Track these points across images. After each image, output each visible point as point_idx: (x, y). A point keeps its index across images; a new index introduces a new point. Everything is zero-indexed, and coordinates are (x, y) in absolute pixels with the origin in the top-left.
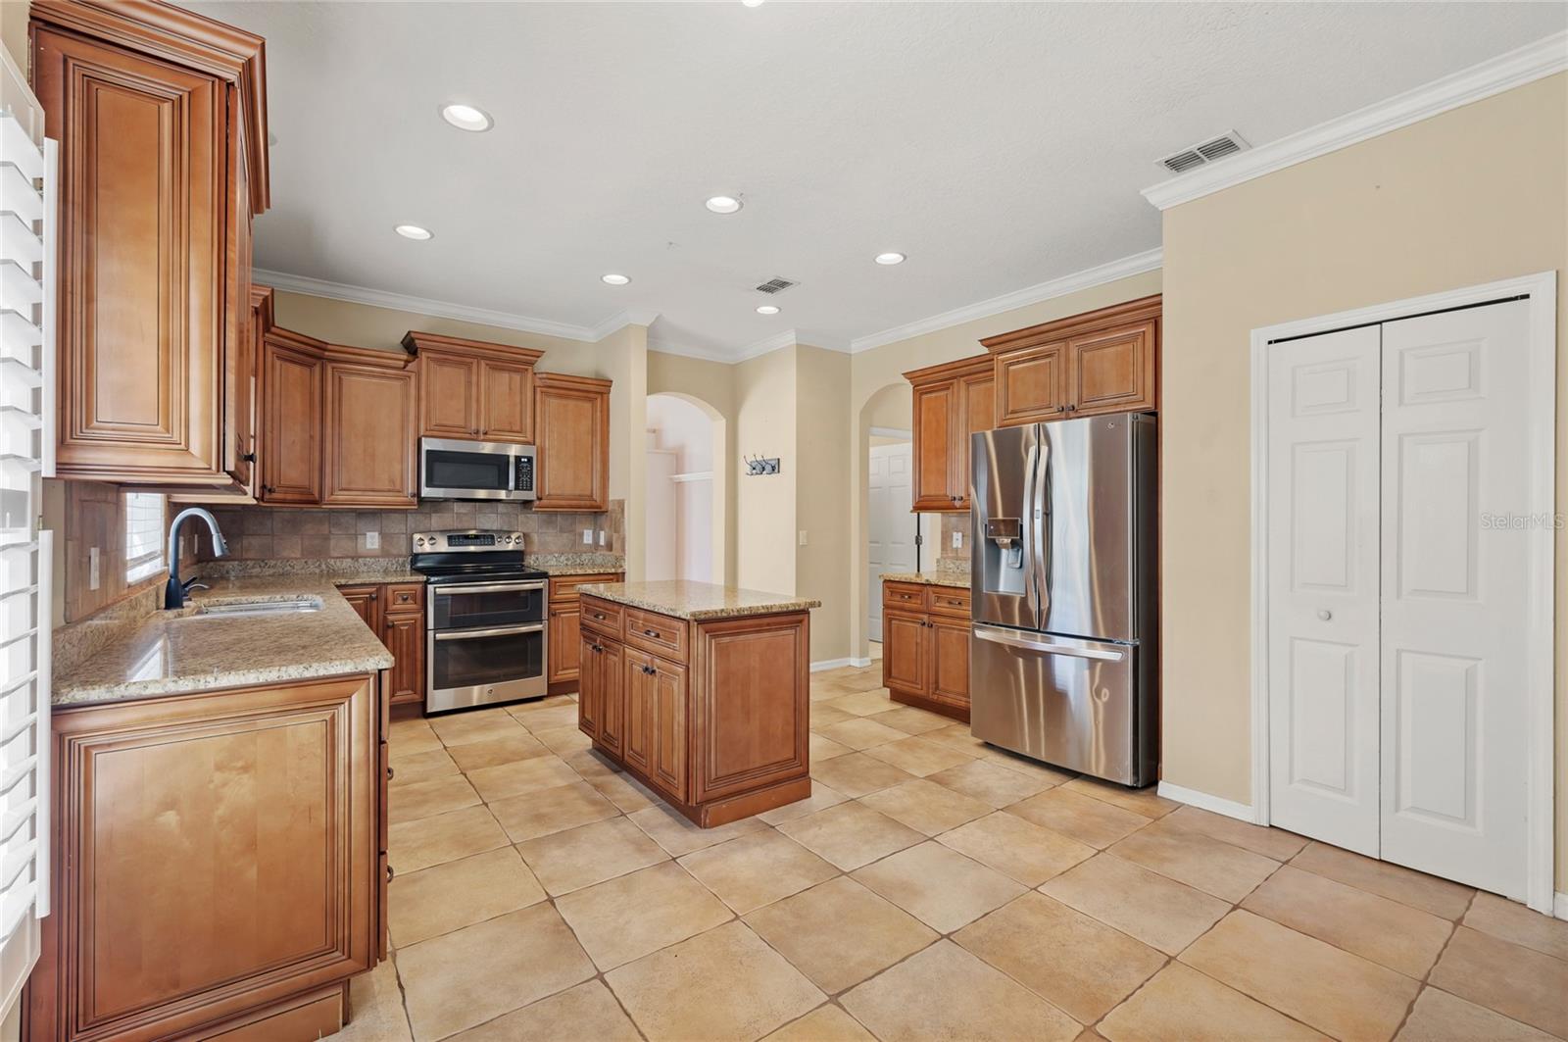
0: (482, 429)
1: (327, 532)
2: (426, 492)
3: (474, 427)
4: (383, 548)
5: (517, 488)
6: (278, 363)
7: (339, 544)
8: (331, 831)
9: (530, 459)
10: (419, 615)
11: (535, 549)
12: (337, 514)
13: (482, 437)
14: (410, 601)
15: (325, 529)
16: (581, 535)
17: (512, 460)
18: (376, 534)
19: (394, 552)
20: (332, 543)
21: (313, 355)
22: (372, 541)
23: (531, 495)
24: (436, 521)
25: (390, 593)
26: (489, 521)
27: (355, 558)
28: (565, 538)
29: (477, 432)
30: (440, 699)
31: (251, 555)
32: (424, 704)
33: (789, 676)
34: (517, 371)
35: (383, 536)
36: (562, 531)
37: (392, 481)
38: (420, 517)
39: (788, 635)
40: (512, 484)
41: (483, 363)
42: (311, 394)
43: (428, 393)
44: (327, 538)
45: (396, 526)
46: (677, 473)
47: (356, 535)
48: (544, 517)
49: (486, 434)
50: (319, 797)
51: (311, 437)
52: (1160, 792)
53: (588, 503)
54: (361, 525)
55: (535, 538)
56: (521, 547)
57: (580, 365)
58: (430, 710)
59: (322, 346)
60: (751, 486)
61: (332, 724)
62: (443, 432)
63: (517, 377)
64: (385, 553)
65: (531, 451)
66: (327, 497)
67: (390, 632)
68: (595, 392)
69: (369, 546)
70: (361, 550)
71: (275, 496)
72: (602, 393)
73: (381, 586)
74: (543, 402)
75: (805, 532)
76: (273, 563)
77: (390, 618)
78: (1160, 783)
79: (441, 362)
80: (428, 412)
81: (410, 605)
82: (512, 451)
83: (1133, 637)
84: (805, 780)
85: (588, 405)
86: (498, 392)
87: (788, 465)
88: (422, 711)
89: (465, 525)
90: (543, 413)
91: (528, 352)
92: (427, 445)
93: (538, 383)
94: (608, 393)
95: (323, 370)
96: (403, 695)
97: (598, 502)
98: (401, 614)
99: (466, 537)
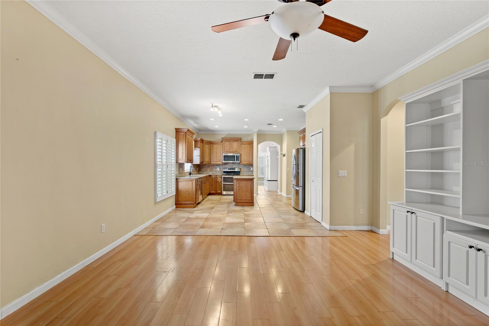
0: (232, 151)
2: (223, 162)
3: (231, 151)
5: (236, 161)
6: (204, 145)
7: (214, 169)
8: (192, 192)
9: (239, 156)
10: (221, 180)
11: (242, 171)
12: (213, 165)
13: (232, 153)
14: (220, 178)
15: (212, 167)
16: (250, 169)
17: (236, 156)
19: (221, 171)
21: (211, 143)
22: (218, 169)
23: (239, 162)
24: (227, 166)
25: (218, 176)
26: (234, 166)
27: (216, 172)
28: (248, 169)
30: (224, 193)
31: (204, 171)
32: (222, 193)
33: (250, 188)
34: (237, 141)
35: (219, 168)
36: (247, 168)
37: (219, 160)
38: (224, 166)
39: (250, 182)
41: (232, 141)
42: (209, 148)
43: (224, 147)
44: (212, 169)
45: (221, 167)
48: (243, 165)
50: (191, 188)
51: (209, 154)
52: (305, 212)
53: (249, 163)
54: (217, 167)
55: (242, 169)
56: (239, 171)
57: (249, 139)
58: (223, 194)
59: (210, 141)
60: (283, 158)
61: (192, 183)
62: (226, 152)
63: (237, 142)
64: (220, 171)
65: (239, 154)
66: (211, 163)
68: (251, 143)
70: (217, 171)
72: (252, 143)
73: (216, 175)
74: (242, 146)
75: (289, 168)
78: (305, 211)
79: (226, 141)
80: (224, 149)
82: (236, 155)
83: (301, 185)
84: (252, 204)
85: (249, 146)
86: (235, 145)
87: (286, 155)
88: (221, 194)
89: (231, 167)
90: (242, 148)
91: (239, 138)
92: (223, 155)
93: (241, 143)
94: (253, 143)
95: (211, 145)
96: (219, 191)
97: (251, 163)
98: (219, 180)
99: (231, 169)
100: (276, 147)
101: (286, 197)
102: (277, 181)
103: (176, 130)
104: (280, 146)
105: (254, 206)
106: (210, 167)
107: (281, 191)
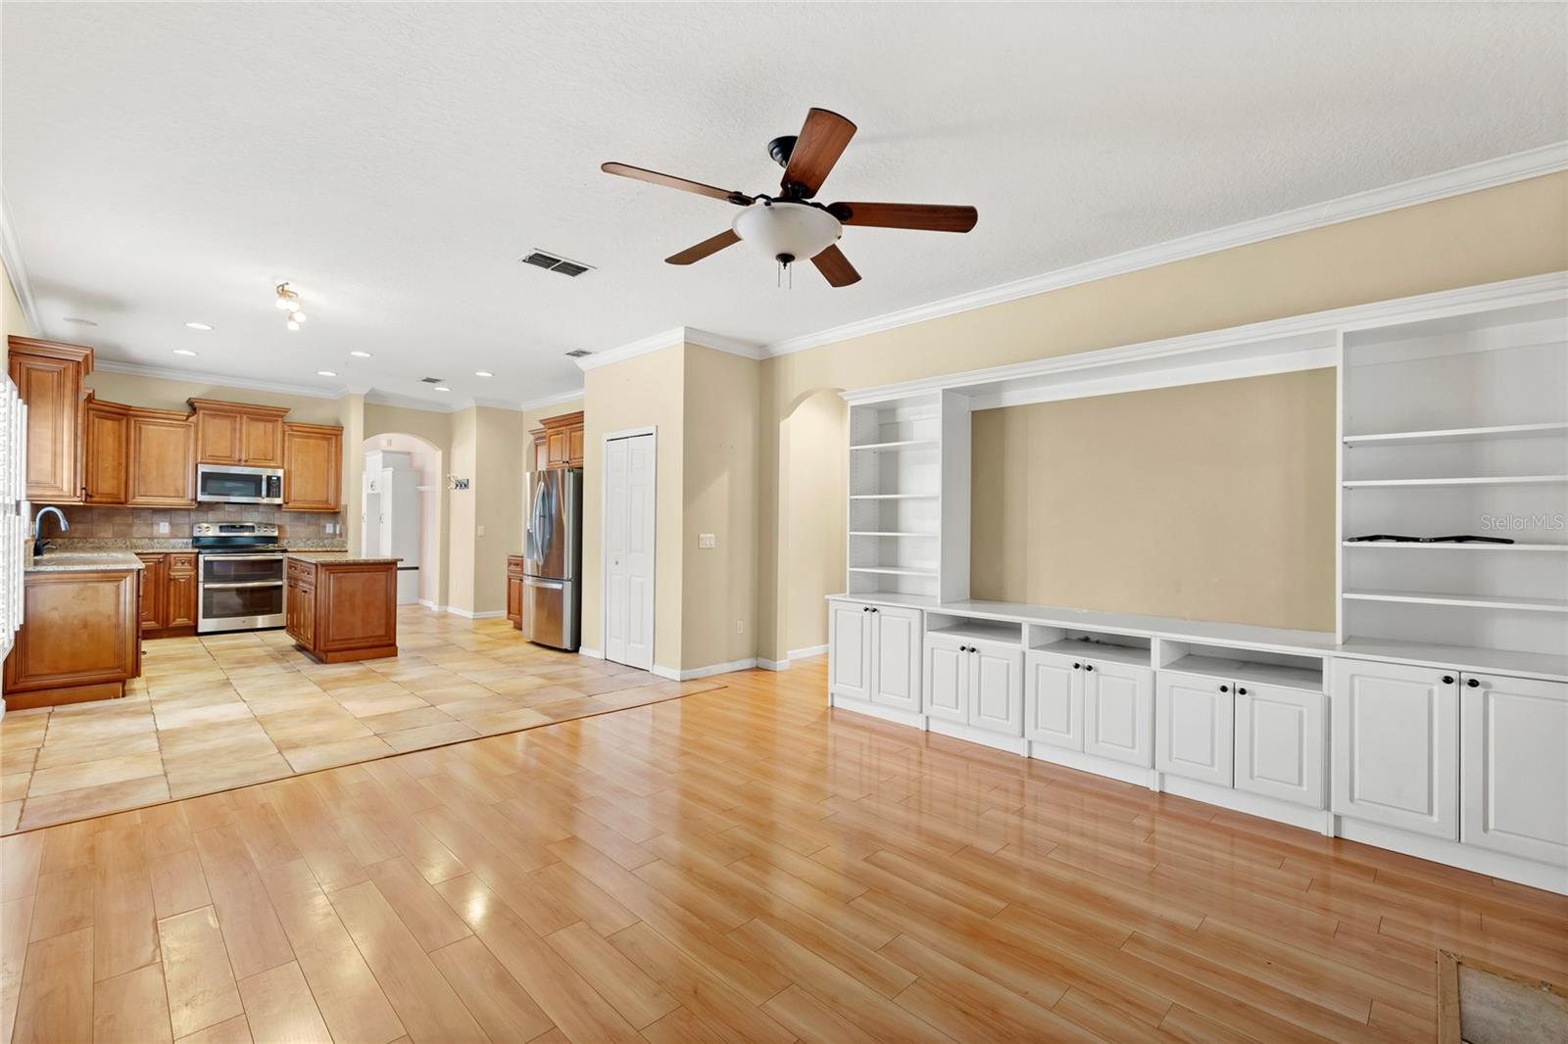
0: (244, 458)
1: (130, 522)
2: (201, 498)
3: (237, 457)
4: (171, 533)
5: (268, 496)
6: (97, 420)
7: (139, 530)
9: (279, 478)
10: (193, 573)
11: (288, 536)
12: (137, 511)
13: (243, 463)
14: (186, 564)
15: (130, 520)
16: (325, 527)
17: (264, 477)
18: (167, 524)
19: (180, 535)
20: (135, 529)
21: (122, 414)
22: (164, 528)
23: (278, 501)
24: (211, 516)
25: (172, 559)
26: (251, 517)
27: (152, 538)
28: (311, 529)
29: (240, 460)
30: (205, 624)
32: (196, 627)
34: (270, 421)
35: (171, 524)
36: (309, 524)
37: (177, 491)
38: (200, 514)
40: (264, 492)
41: (245, 417)
42: (120, 437)
43: (203, 436)
44: (131, 525)
45: (182, 519)
46: (421, 485)
47: (152, 524)
48: (296, 514)
49: (246, 461)
50: (113, 613)
51: (120, 464)
52: (580, 652)
53: (325, 506)
54: (156, 518)
55: (288, 528)
56: (277, 534)
57: (321, 416)
58: (200, 630)
59: (128, 408)
60: (457, 494)
62: (216, 460)
63: (270, 426)
64: (173, 536)
65: (280, 473)
66: (131, 501)
67: (172, 583)
68: (332, 435)
69: (161, 531)
70: (155, 533)
71: (93, 499)
72: (336, 435)
73: (168, 554)
74: (290, 441)
75: (482, 527)
76: (92, 540)
77: (172, 574)
78: (581, 648)
79: (214, 416)
80: (203, 446)
81: (187, 566)
82: (265, 473)
83: (570, 577)
84: (393, 648)
85: (325, 443)
86: (256, 435)
87: (472, 484)
88: (192, 631)
89: (233, 519)
90: (290, 448)
91: (278, 409)
92: (202, 469)
93: (287, 428)
94: (341, 435)
95: (128, 422)
96: (180, 621)
97: (332, 506)
98: (181, 572)
99: (234, 527)
100: (409, 453)
101: (474, 619)
102: (417, 568)
103: (9, 343)
104: (439, 453)
105: (396, 655)
106: (118, 520)
107: (444, 599)
